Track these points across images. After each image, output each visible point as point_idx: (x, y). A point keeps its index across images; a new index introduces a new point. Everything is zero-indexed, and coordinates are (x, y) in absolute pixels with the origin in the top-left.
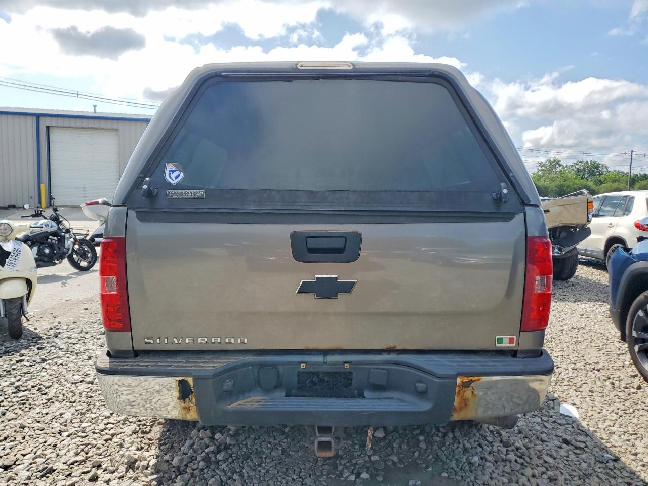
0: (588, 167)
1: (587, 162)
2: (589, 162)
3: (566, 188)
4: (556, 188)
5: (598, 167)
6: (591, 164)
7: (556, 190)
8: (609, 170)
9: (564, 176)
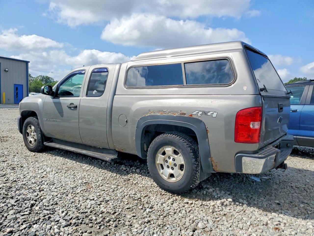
0: (45, 79)
1: (44, 76)
2: (45, 76)
3: (38, 88)
4: (33, 88)
5: (49, 79)
6: (46, 77)
7: (33, 89)
8: (54, 80)
9: (37, 82)
